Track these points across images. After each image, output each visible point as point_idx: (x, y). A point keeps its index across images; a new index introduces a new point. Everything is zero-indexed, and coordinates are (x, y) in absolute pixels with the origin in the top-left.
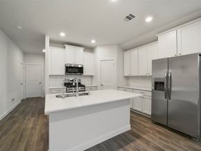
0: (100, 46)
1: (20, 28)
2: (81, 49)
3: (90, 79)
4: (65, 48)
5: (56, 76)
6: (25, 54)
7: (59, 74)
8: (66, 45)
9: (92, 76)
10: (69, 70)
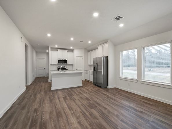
0: (76, 49)
1: (39, 45)
2: (66, 51)
3: (72, 66)
4: (58, 51)
5: (54, 65)
6: (37, 52)
7: (55, 64)
8: (58, 50)
9: (72, 65)
10: (60, 62)
